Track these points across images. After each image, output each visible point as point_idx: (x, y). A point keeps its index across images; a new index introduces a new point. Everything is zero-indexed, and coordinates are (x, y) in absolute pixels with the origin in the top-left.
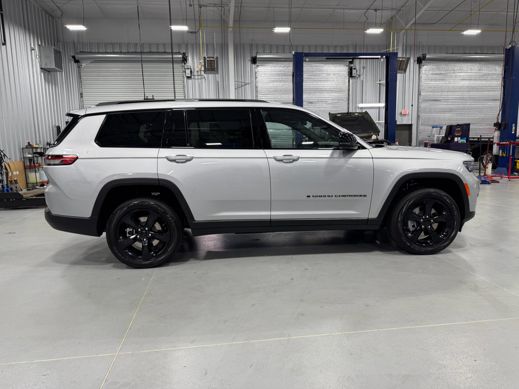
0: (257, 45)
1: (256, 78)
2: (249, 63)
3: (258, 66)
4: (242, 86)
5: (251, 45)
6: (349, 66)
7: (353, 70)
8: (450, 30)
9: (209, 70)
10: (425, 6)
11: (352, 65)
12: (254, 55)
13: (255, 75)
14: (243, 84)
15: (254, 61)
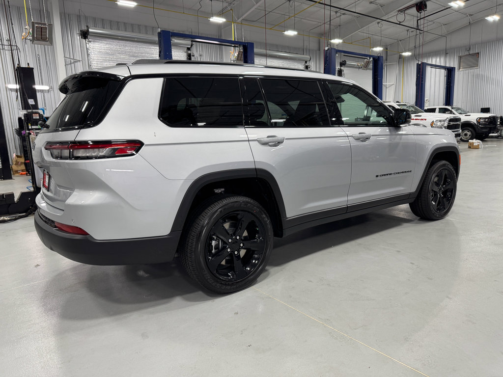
0: (86, 18)
1: (88, 55)
2: (78, 38)
3: (90, 42)
4: (71, 64)
5: (79, 17)
6: (187, 52)
7: (192, 57)
8: (271, 29)
9: (38, 40)
10: (257, 3)
11: (189, 52)
12: (84, 28)
13: (87, 52)
14: (72, 61)
15: (85, 35)
